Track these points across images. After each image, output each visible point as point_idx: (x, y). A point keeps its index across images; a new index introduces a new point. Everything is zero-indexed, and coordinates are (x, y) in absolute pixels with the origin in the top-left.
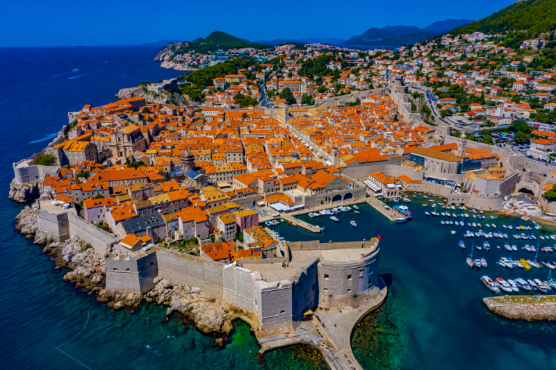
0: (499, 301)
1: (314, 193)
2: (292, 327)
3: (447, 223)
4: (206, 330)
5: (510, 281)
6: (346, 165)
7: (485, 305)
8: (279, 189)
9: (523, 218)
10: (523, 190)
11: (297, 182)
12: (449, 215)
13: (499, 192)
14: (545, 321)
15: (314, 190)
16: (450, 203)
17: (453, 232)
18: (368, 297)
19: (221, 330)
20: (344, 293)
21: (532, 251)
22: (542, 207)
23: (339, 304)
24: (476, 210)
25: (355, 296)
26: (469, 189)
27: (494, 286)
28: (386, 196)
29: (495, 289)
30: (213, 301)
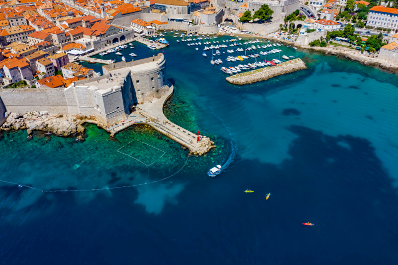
0: (234, 77)
1: (99, 38)
2: (125, 117)
3: (191, 44)
4: (66, 134)
5: (236, 67)
6: (112, 17)
7: (228, 82)
8: (70, 39)
9: (231, 35)
10: (227, 20)
11: (82, 33)
12: (191, 40)
13: (215, 22)
14: (258, 82)
15: (98, 36)
16: (188, 33)
17: (197, 49)
18: (165, 91)
19: (77, 131)
20: (150, 91)
21: (241, 51)
22: (239, 28)
23: (149, 98)
24: (205, 35)
25: (157, 91)
26: (198, 23)
27: (229, 71)
28: (147, 35)
29: (230, 72)
30: (61, 116)
